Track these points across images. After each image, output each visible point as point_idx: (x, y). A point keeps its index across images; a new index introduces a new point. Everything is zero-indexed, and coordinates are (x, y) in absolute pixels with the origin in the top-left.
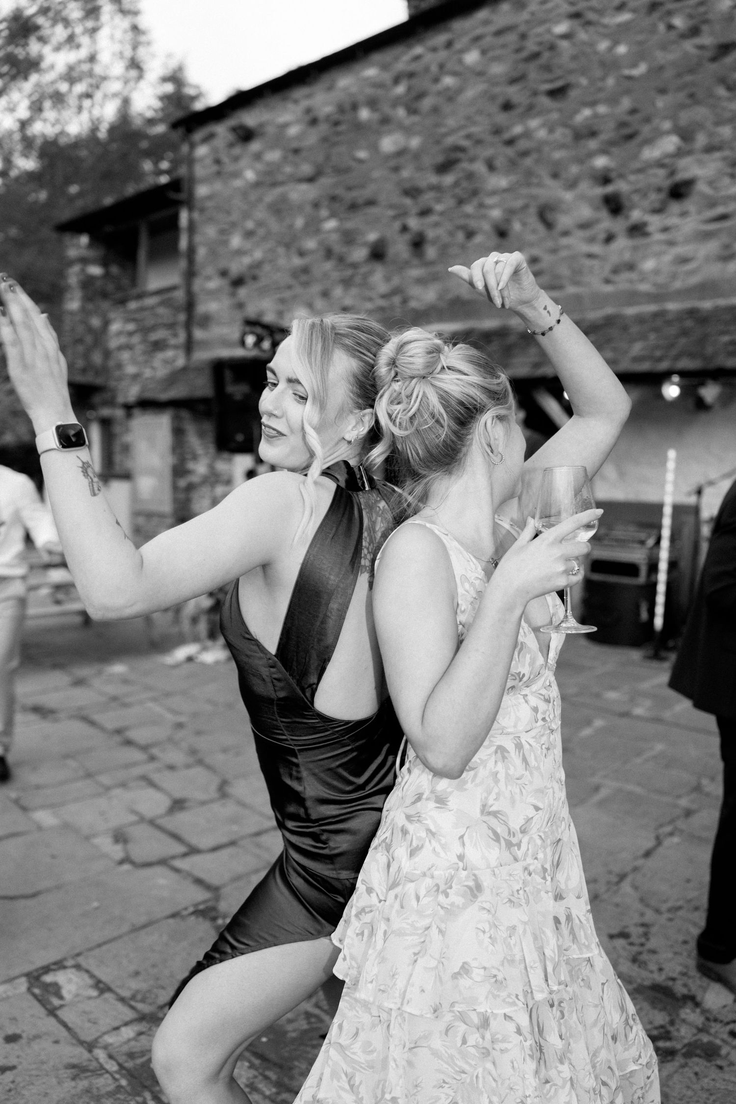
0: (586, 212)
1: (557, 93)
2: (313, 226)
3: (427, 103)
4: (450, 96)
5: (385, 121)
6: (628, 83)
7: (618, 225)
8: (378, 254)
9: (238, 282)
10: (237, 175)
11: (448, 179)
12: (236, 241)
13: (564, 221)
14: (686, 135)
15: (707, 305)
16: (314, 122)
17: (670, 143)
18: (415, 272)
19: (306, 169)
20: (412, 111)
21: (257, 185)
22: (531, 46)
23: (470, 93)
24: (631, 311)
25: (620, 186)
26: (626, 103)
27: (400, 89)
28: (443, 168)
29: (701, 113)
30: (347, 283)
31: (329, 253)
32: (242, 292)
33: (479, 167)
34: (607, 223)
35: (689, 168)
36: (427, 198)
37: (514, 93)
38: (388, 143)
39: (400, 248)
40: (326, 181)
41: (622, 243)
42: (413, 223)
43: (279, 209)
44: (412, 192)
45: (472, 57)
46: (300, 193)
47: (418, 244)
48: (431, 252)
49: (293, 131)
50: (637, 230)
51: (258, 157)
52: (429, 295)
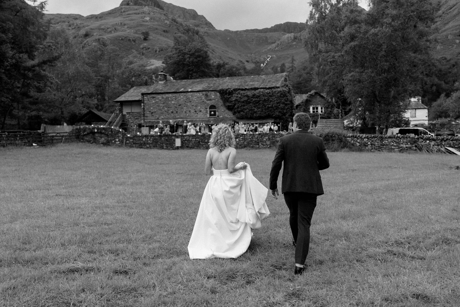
0: (193, 112)
1: (190, 102)
2: (163, 108)
3: (177, 99)
4: (180, 100)
5: (172, 100)
6: (196, 103)
7: (196, 113)
8: (172, 112)
9: (153, 113)
10: (152, 101)
11: (180, 107)
12: (152, 108)
13: (191, 112)
14: (201, 107)
15: (203, 119)
16: (163, 98)
17: (200, 108)
18: (176, 114)
19: (162, 103)
20: (175, 100)
21: (155, 103)
22: (188, 97)
23: (182, 100)
24: (198, 119)
25: (196, 110)
26: (196, 104)
27: (174, 98)
28: (179, 106)
29: (201, 106)
30: (168, 115)
31: (166, 111)
32: (153, 114)
33: (183, 106)
34: (195, 113)
35: (201, 110)
36: (178, 108)
37: (186, 101)
38: (173, 102)
39: (175, 112)
40: (165, 104)
41: (196, 114)
42: (176, 110)
43: (158, 106)
44: (176, 107)
45: (182, 97)
46: (161, 105)
47: (177, 112)
48: (178, 113)
49: (160, 98)
50: (197, 113)
51: (155, 100)
52: (178, 117)
